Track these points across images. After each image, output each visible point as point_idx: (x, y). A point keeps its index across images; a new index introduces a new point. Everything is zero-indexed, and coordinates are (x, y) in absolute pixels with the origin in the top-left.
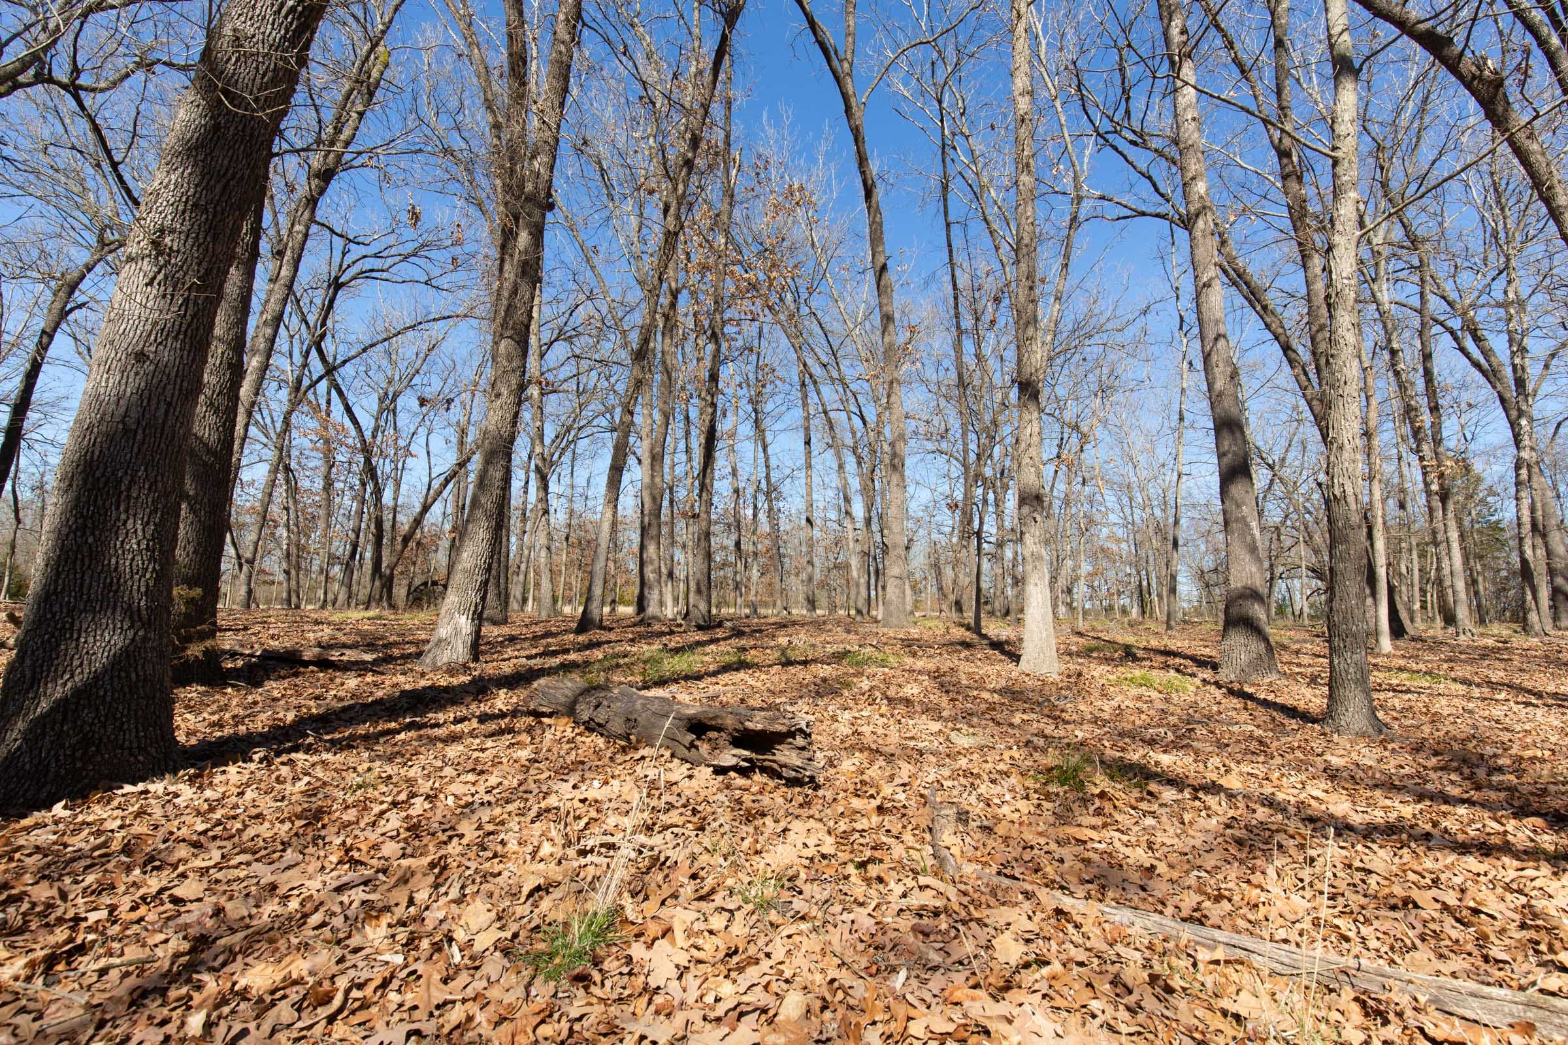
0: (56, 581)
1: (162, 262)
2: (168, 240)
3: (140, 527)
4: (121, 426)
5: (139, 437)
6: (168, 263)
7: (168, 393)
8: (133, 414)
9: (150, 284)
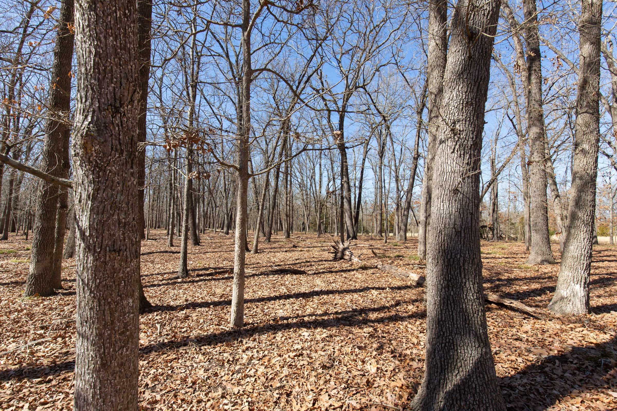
0: (441, 314)
1: (457, 139)
2: (457, 126)
3: (472, 286)
4: (454, 230)
5: (463, 235)
6: (459, 138)
7: (470, 208)
8: (458, 223)
9: (453, 152)
